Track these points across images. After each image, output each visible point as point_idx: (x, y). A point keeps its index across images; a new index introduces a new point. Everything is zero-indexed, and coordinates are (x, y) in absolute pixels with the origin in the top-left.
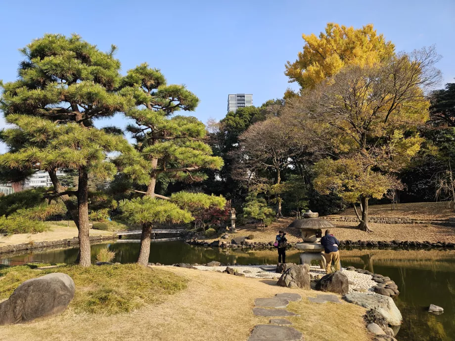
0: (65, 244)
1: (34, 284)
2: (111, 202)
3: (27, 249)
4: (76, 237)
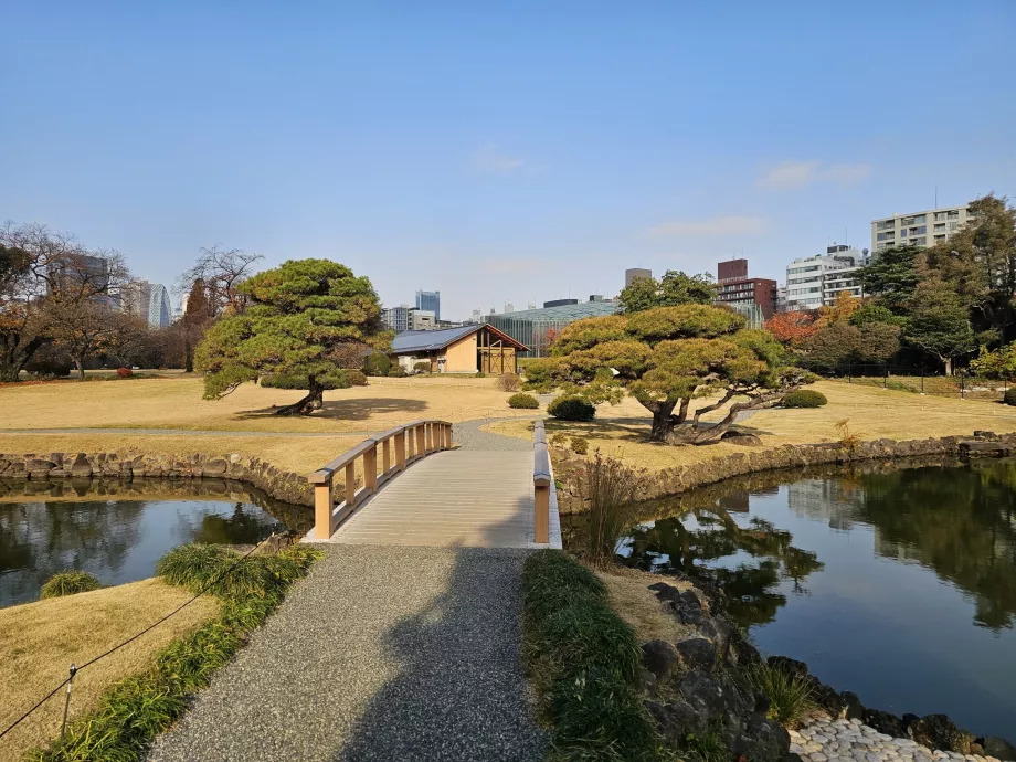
0: (950, 453)
3: (839, 463)
4: (984, 434)
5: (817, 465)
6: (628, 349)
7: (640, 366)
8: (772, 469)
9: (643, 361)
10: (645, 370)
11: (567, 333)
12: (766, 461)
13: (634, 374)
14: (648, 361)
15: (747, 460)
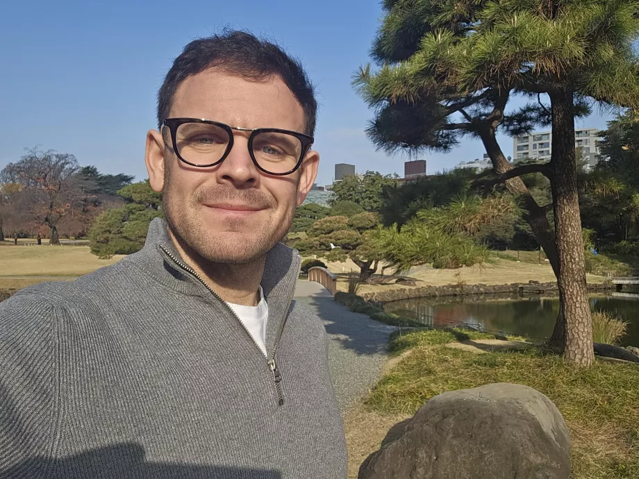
0: (515, 292)
1: (457, 414)
2: (630, 198)
3: (455, 295)
4: (534, 282)
5: (444, 296)
6: (349, 235)
7: (355, 243)
8: (420, 297)
9: (356, 241)
10: (358, 245)
11: (316, 225)
12: (417, 293)
13: (351, 247)
14: (359, 241)
15: (407, 292)
